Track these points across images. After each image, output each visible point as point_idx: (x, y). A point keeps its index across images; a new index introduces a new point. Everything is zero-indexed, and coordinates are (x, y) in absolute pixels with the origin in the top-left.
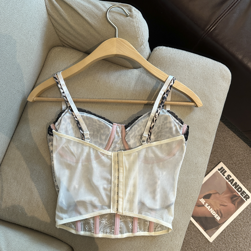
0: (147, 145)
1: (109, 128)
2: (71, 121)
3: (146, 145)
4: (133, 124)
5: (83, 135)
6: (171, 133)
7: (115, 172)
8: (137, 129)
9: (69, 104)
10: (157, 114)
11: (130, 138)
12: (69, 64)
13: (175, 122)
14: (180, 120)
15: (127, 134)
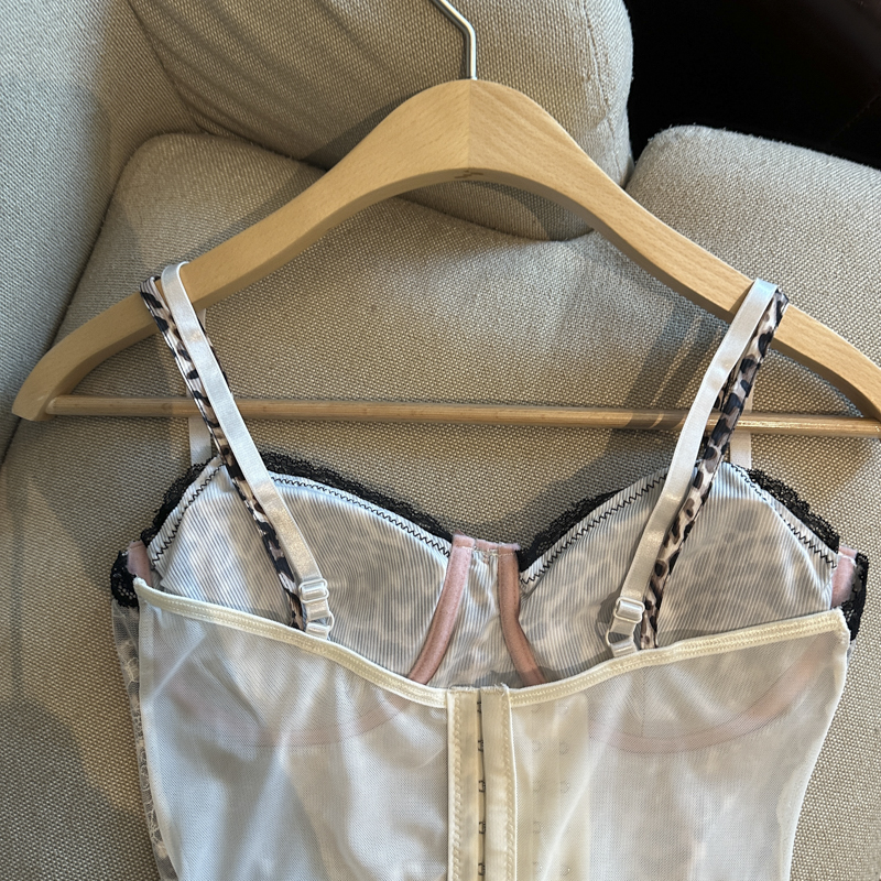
0: (640, 658)
1: (432, 565)
2: (233, 529)
3: (630, 657)
4: (563, 541)
5: (296, 598)
6: (773, 596)
7: (466, 796)
8: (583, 568)
9: (222, 436)
10: (696, 495)
11: (547, 618)
12: (225, 224)
13: (795, 538)
14: (821, 527)
15: (527, 595)
